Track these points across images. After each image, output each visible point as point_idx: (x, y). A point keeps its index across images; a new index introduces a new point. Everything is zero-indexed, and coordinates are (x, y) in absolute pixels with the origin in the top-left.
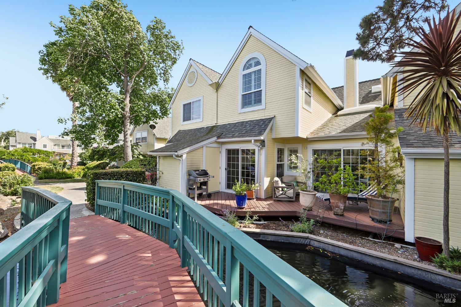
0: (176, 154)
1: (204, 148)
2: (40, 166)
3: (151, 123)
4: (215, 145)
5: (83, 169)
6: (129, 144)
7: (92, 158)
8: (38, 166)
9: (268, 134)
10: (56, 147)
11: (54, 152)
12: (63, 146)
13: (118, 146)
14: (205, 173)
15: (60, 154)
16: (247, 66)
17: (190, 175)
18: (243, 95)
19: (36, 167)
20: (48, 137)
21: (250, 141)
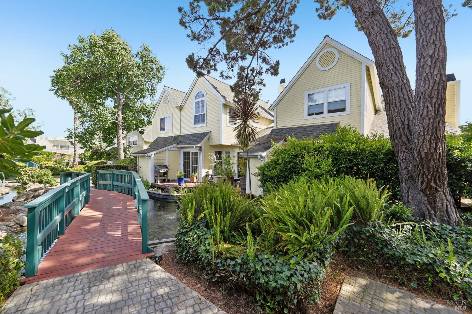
0: (146, 155)
1: (167, 151)
2: (47, 165)
3: (140, 129)
4: (176, 149)
5: (84, 168)
6: (122, 147)
7: (91, 158)
8: (45, 165)
9: (205, 142)
10: (55, 148)
11: (56, 153)
12: (62, 147)
13: (113, 148)
14: (165, 167)
15: (61, 155)
16: (198, 96)
17: (155, 168)
18: (195, 116)
19: (44, 166)
20: (47, 138)
21: (193, 147)
